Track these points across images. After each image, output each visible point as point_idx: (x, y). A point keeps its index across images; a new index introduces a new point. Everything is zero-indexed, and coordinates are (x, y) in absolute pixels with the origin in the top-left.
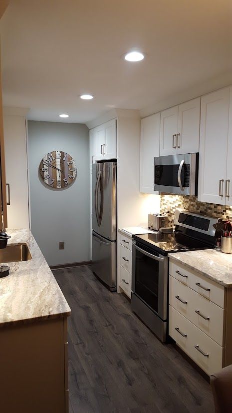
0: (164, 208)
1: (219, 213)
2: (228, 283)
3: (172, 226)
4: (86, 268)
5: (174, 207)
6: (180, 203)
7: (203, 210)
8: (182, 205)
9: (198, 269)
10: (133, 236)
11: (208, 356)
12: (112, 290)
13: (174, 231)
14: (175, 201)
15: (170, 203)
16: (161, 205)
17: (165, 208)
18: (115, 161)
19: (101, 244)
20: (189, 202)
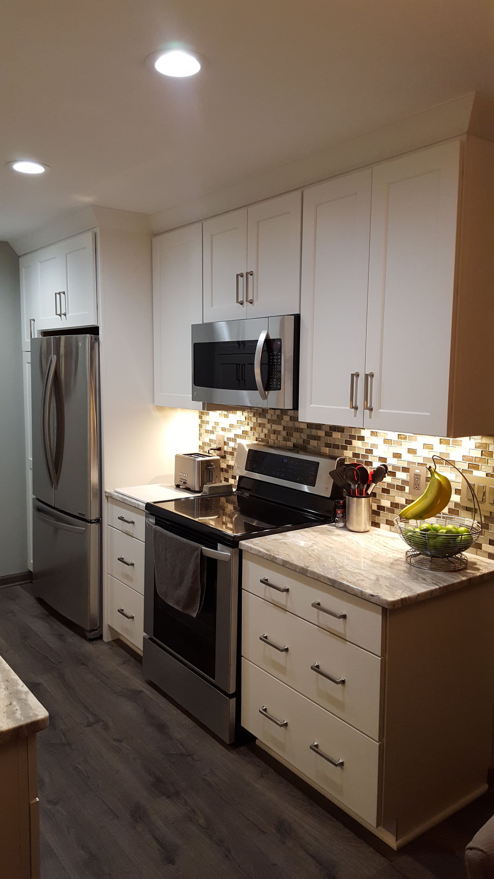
0: (207, 440)
1: (336, 447)
2: (391, 599)
3: (227, 480)
4: (19, 589)
5: (233, 436)
6: (247, 428)
7: (301, 442)
8: (251, 433)
9: (315, 570)
10: (149, 506)
11: (342, 764)
12: (90, 635)
13: (234, 490)
14: (235, 423)
15: (223, 429)
16: (200, 435)
17: (211, 440)
18: (94, 331)
19: (56, 530)
20: (268, 426)
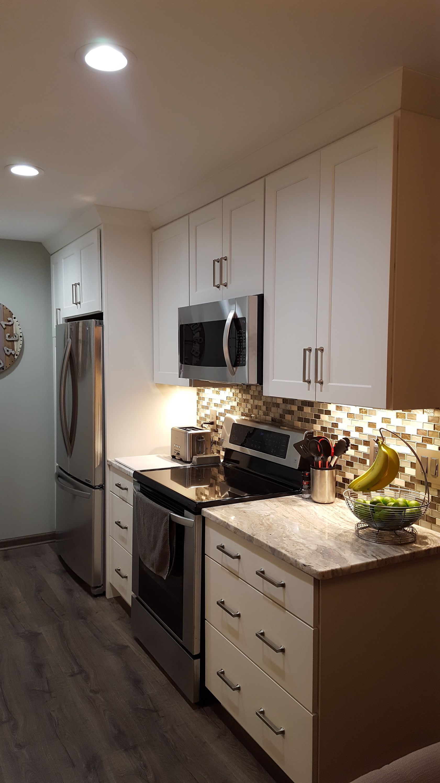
0: (203, 415)
1: (307, 421)
2: (322, 569)
3: (219, 452)
4: (46, 546)
5: (223, 412)
6: (235, 404)
7: (277, 416)
8: (237, 409)
9: (261, 539)
10: (136, 474)
11: (283, 733)
12: (95, 592)
13: (222, 460)
14: (225, 399)
15: (216, 405)
16: (198, 410)
17: (206, 415)
19: (74, 496)
20: (251, 401)
